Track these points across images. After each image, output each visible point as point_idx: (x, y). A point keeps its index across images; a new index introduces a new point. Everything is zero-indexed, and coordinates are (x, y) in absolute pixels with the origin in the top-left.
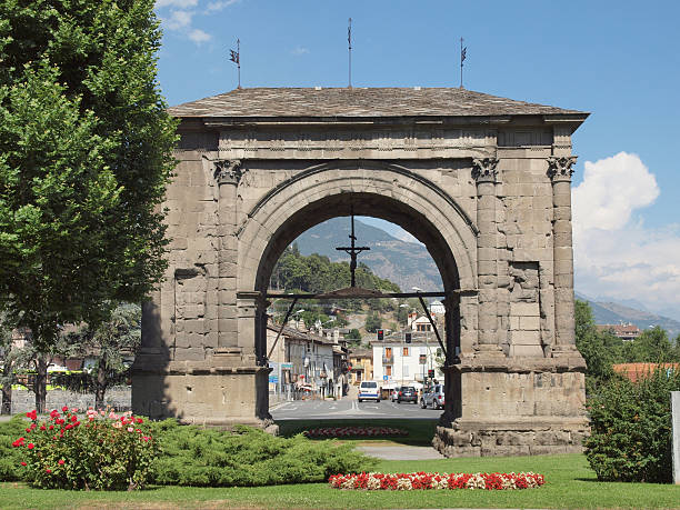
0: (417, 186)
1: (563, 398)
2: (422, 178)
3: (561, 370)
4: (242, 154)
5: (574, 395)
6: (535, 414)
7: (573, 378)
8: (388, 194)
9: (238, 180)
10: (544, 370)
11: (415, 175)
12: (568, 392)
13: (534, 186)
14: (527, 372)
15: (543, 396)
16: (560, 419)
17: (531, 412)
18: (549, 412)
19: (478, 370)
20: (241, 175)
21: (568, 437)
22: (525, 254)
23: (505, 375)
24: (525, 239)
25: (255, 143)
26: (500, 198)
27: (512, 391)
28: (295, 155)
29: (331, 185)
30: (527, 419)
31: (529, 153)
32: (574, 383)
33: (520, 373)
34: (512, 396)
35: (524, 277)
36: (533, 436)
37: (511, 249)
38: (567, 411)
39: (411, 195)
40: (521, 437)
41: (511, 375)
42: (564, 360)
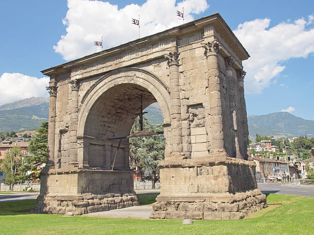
0: (143, 75)
1: (213, 182)
2: (145, 71)
3: (212, 164)
4: (78, 77)
5: (220, 179)
6: (198, 191)
7: (219, 170)
8: (132, 82)
9: (79, 88)
10: (202, 165)
11: (142, 70)
12: (216, 178)
13: (198, 62)
14: (193, 167)
15: (202, 180)
16: (212, 194)
17: (196, 191)
18: (206, 190)
19: (167, 167)
20: (79, 86)
21: (216, 206)
22: (195, 100)
23: (181, 169)
24: (195, 92)
25: (83, 71)
26: (182, 72)
27: (185, 178)
28: (95, 73)
29: (110, 83)
30: (193, 195)
31: (194, 46)
32: (219, 172)
33: (190, 167)
34: (185, 181)
35: (197, 113)
36: (195, 205)
37: (188, 99)
38: (216, 189)
39: (141, 80)
40: (190, 205)
41: (185, 169)
42: (213, 158)
